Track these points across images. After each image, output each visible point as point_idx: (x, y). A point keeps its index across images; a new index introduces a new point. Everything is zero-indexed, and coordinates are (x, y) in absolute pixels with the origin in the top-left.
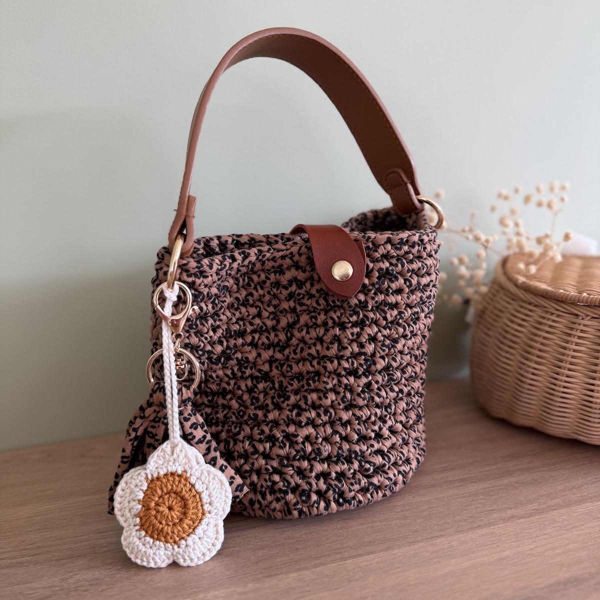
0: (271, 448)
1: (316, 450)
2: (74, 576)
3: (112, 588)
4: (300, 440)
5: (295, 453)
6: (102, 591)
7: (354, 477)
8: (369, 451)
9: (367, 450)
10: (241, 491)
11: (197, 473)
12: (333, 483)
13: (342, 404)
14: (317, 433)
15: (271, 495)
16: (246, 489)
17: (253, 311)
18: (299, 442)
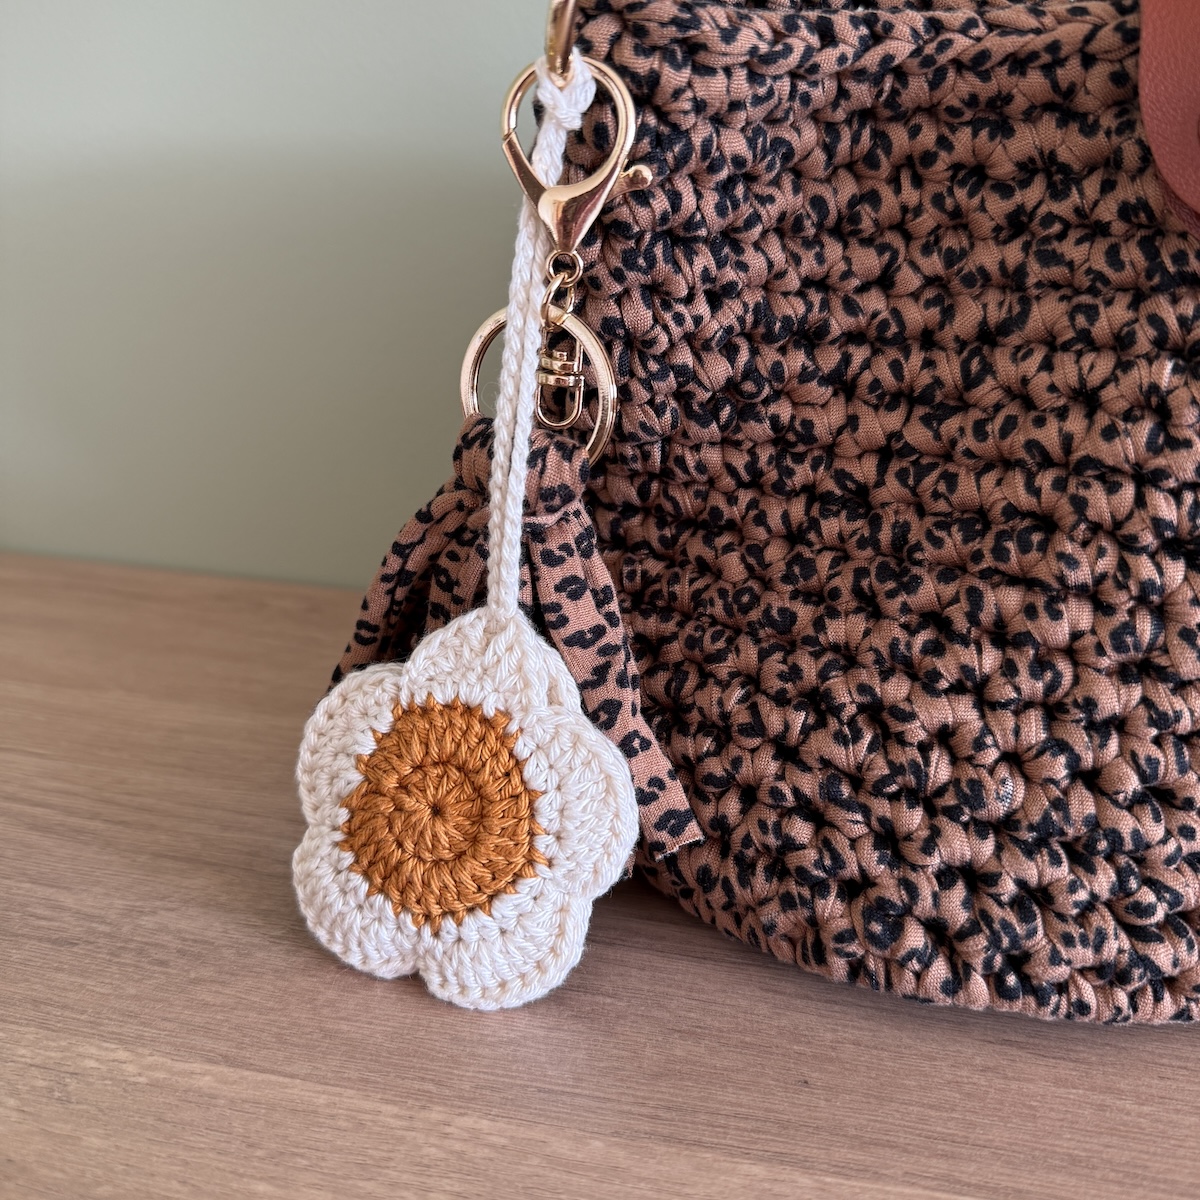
0: (806, 731)
1: (964, 785)
3: (223, 983)
4: (916, 732)
5: (886, 772)
6: (196, 981)
7: (1082, 918)
8: (1171, 847)
9: (1164, 841)
10: (675, 832)
11: (539, 732)
12: (997, 912)
13: (1109, 650)
14: (987, 730)
15: (768, 879)
16: (693, 832)
17: (868, 261)
18: (909, 738)
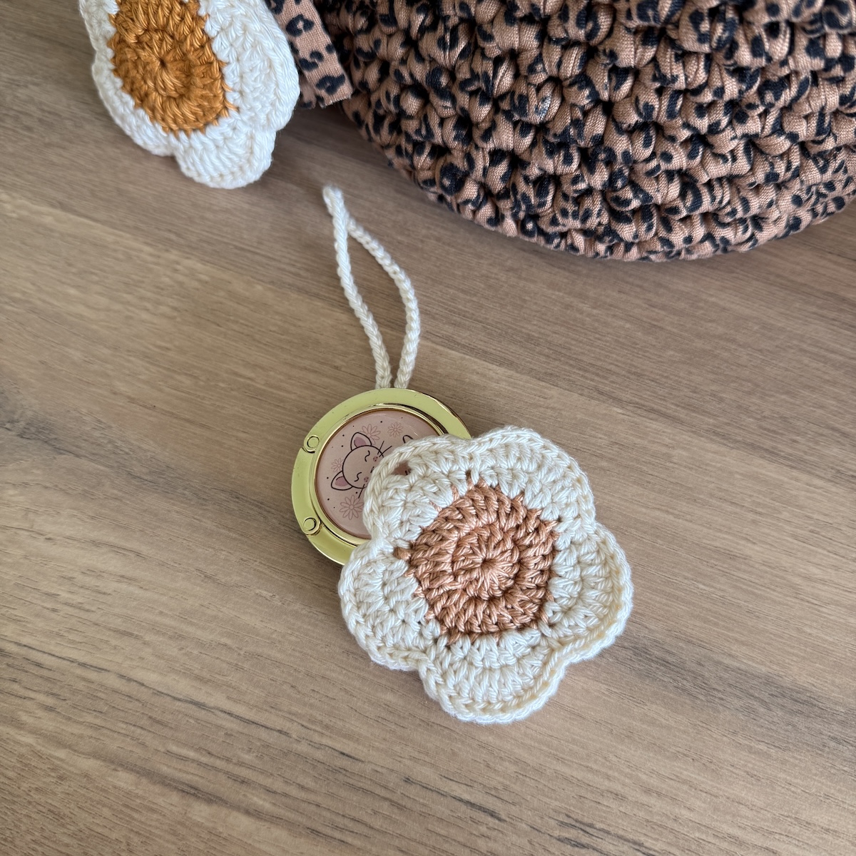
0: (423, 30)
1: (516, 97)
2: (31, 87)
3: (64, 148)
4: (493, 49)
5: (468, 76)
6: (48, 145)
7: (578, 201)
8: (653, 164)
9: (648, 160)
12: (522, 187)
13: (635, 17)
14: (539, 59)
16: (345, 91)
18: (487, 53)
